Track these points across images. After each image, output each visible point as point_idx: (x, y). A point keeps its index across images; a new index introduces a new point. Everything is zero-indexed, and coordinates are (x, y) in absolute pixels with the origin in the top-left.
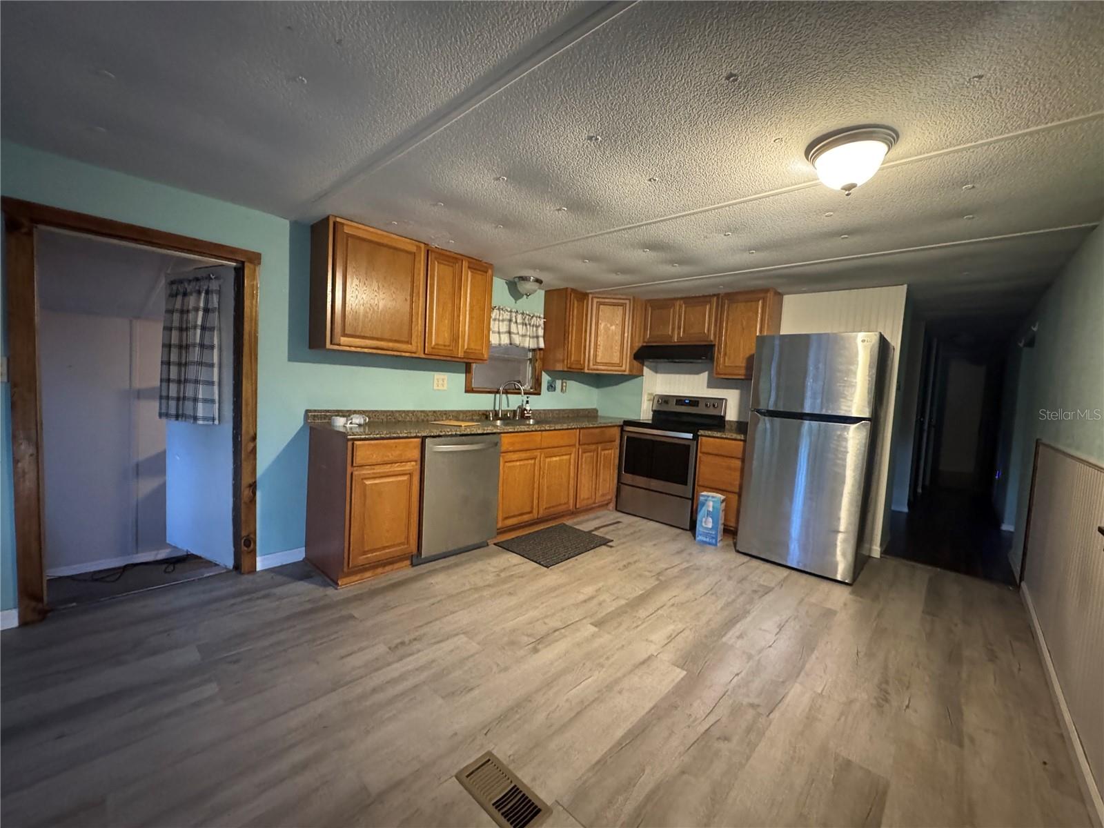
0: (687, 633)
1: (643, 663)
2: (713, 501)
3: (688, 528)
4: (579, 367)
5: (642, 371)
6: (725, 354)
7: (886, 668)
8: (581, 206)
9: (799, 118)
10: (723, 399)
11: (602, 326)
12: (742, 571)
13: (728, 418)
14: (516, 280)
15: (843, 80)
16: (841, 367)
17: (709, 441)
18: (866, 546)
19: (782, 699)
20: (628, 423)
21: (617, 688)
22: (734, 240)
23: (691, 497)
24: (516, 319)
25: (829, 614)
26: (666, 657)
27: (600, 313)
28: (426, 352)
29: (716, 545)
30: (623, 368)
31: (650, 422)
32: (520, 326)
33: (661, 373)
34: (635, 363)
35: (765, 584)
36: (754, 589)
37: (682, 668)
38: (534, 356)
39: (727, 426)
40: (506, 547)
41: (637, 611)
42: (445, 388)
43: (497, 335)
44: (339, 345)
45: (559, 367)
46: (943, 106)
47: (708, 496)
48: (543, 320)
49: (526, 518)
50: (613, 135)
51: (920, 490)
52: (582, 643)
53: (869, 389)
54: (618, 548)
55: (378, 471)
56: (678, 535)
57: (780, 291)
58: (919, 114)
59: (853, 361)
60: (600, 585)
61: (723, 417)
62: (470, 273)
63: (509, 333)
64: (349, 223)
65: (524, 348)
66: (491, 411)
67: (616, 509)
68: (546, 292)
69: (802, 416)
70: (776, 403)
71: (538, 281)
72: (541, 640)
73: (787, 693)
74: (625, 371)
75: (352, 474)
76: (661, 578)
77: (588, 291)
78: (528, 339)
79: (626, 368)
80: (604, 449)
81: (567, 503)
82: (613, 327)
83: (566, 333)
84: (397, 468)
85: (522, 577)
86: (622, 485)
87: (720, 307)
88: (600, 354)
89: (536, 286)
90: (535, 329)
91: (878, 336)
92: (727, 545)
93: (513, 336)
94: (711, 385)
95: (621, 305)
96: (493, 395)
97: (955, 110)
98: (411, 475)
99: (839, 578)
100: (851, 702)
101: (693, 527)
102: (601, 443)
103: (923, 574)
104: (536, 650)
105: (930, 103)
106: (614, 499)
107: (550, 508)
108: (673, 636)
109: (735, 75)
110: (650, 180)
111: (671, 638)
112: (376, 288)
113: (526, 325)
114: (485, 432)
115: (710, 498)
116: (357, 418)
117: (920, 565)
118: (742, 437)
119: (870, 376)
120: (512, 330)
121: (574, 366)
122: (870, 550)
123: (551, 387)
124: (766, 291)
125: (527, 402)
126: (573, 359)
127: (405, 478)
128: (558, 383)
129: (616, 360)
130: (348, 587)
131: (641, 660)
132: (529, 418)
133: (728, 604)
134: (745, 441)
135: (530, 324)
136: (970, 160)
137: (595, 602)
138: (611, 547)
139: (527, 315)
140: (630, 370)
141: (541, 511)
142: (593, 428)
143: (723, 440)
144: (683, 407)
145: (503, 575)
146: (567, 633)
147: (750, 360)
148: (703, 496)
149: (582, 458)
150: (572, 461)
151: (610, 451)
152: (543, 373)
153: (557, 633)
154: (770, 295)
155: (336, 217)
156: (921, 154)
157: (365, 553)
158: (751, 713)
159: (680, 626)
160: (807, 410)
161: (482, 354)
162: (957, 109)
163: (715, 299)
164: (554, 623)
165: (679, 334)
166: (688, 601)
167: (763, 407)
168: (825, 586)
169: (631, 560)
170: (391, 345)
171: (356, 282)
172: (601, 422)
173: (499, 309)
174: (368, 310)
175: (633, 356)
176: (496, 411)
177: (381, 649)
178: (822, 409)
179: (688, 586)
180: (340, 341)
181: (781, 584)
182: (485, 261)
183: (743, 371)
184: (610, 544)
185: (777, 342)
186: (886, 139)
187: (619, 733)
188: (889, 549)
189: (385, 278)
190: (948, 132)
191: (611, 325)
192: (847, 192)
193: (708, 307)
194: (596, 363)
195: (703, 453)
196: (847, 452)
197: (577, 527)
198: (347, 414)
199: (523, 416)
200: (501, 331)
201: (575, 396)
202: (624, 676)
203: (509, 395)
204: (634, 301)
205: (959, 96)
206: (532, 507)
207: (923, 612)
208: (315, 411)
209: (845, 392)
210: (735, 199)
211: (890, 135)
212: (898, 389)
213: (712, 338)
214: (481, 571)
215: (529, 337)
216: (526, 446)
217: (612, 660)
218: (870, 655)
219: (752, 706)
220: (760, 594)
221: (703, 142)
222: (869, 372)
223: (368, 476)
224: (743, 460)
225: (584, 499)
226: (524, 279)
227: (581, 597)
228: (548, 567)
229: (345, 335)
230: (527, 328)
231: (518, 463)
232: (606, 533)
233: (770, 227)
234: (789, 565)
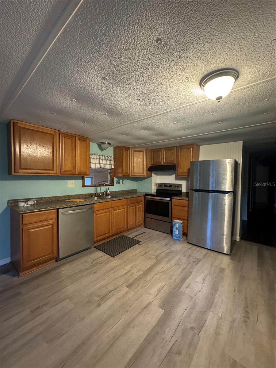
0: (166, 287)
1: (145, 307)
2: (178, 224)
3: (170, 233)
4: (128, 175)
5: (151, 175)
6: (180, 168)
7: (246, 298)
8: (113, 112)
9: (194, 65)
10: (180, 184)
11: (135, 159)
12: (189, 252)
13: (183, 191)
14: (101, 143)
15: (213, 41)
16: (221, 172)
17: (176, 200)
18: (234, 237)
19: (205, 322)
20: (147, 195)
21: (132, 325)
22: (177, 125)
23: (170, 222)
24: (102, 158)
25: (222, 270)
26: (157, 302)
27: (135, 154)
28: (61, 173)
29: (180, 240)
30: (144, 174)
31: (156, 194)
32: (104, 161)
33: (158, 175)
34: (149, 172)
35: (198, 258)
36: (194, 260)
37: (162, 308)
38: (111, 171)
39: (183, 194)
40: (98, 248)
41: (146, 277)
42: (73, 186)
43: (94, 165)
44: (18, 173)
45: (120, 175)
46: (259, 57)
47: (176, 222)
48: (113, 158)
49: (107, 235)
50: (113, 77)
51: (250, 211)
52: (121, 298)
53: (232, 181)
54: (144, 244)
55: (36, 225)
56: (166, 237)
57: (198, 144)
58: (248, 62)
59: (225, 170)
60: (133, 264)
61: (181, 191)
62: (79, 141)
63: (100, 163)
64: (20, 122)
65: (106, 169)
66: (93, 193)
67: (144, 227)
68: (114, 147)
69: (209, 191)
70: (199, 187)
71: (109, 144)
72: (102, 299)
73: (207, 318)
74: (145, 175)
75: (23, 228)
76: (158, 258)
77: (129, 147)
78: (107, 165)
79: (145, 174)
80: (137, 205)
81: (124, 227)
82: (139, 160)
83: (122, 163)
84: (45, 223)
85: (102, 263)
86: (146, 218)
87: (177, 151)
88: (135, 169)
89: (108, 145)
90: (110, 161)
91: (234, 160)
92: (184, 240)
93: (101, 164)
94: (176, 179)
95: (142, 151)
96: (94, 187)
97: (264, 60)
98: (52, 225)
99: (225, 252)
100: (234, 320)
101: (171, 233)
102: (136, 203)
103: (255, 247)
104: (99, 305)
105: (253, 56)
106: (143, 223)
107: (117, 230)
108: (160, 289)
109: (160, 39)
110: (137, 99)
111: (159, 291)
112: (36, 149)
113: (106, 160)
114: (87, 204)
115: (177, 223)
116: (31, 202)
117: (254, 243)
118: (187, 199)
119: (232, 175)
120: (100, 162)
121: (125, 175)
122: (236, 238)
123: (118, 183)
124: (193, 144)
125: (108, 189)
126: (125, 172)
127: (50, 226)
128: (121, 181)
129: (141, 171)
130: (25, 276)
131: (145, 305)
132: (109, 195)
133: (184, 269)
134: (188, 200)
135: (108, 160)
136: (269, 87)
137: (130, 274)
138: (140, 244)
139: (106, 156)
140: (147, 175)
141: (113, 232)
142: (133, 197)
143: (181, 200)
144: (167, 187)
145: (94, 263)
146: (115, 293)
147: (189, 170)
148: (175, 222)
149: (129, 210)
150: (125, 211)
151: (140, 206)
152: (114, 177)
153: (111, 293)
154: (195, 146)
155: (14, 120)
156: (248, 84)
157: (31, 260)
158: (191, 332)
159: (164, 283)
160: (210, 189)
161: (87, 172)
162: (265, 59)
163: (175, 148)
164: (110, 288)
165: (163, 161)
166: (167, 270)
167: (195, 188)
168: (220, 256)
169: (147, 251)
170: (44, 171)
171: (25, 146)
172: (138, 194)
173: (95, 155)
174: (32, 158)
175: (147, 170)
176: (95, 193)
177: (28, 311)
178: (215, 188)
179: (168, 262)
180: (18, 171)
181: (204, 257)
182: (85, 137)
183: (187, 174)
184: (139, 243)
185: (198, 163)
186: (234, 75)
187: (129, 356)
188: (243, 237)
189: (40, 145)
190: (260, 72)
191: (139, 159)
192: (218, 101)
193: (173, 151)
194: (134, 173)
195: (174, 205)
196: (225, 204)
197: (128, 236)
198: (26, 201)
199: (107, 195)
200: (96, 163)
201: (127, 185)
202: (136, 317)
203: (101, 187)
204: (147, 150)
205: (266, 51)
206: (109, 231)
207: (258, 266)
208: (12, 200)
209: (223, 182)
210: (174, 108)
211: (235, 73)
212: (242, 178)
213: (175, 162)
214: (85, 261)
215: (108, 164)
216: (105, 208)
217: (132, 307)
218: (240, 291)
219: (192, 329)
220: (196, 262)
221: (154, 79)
222: (232, 174)
223: (32, 228)
224: (188, 208)
225: (131, 225)
226: (103, 143)
227: (124, 272)
228: (113, 257)
229: (21, 169)
230: (107, 161)
231: (102, 214)
232: (139, 238)
233: (191, 120)
234: (207, 248)
